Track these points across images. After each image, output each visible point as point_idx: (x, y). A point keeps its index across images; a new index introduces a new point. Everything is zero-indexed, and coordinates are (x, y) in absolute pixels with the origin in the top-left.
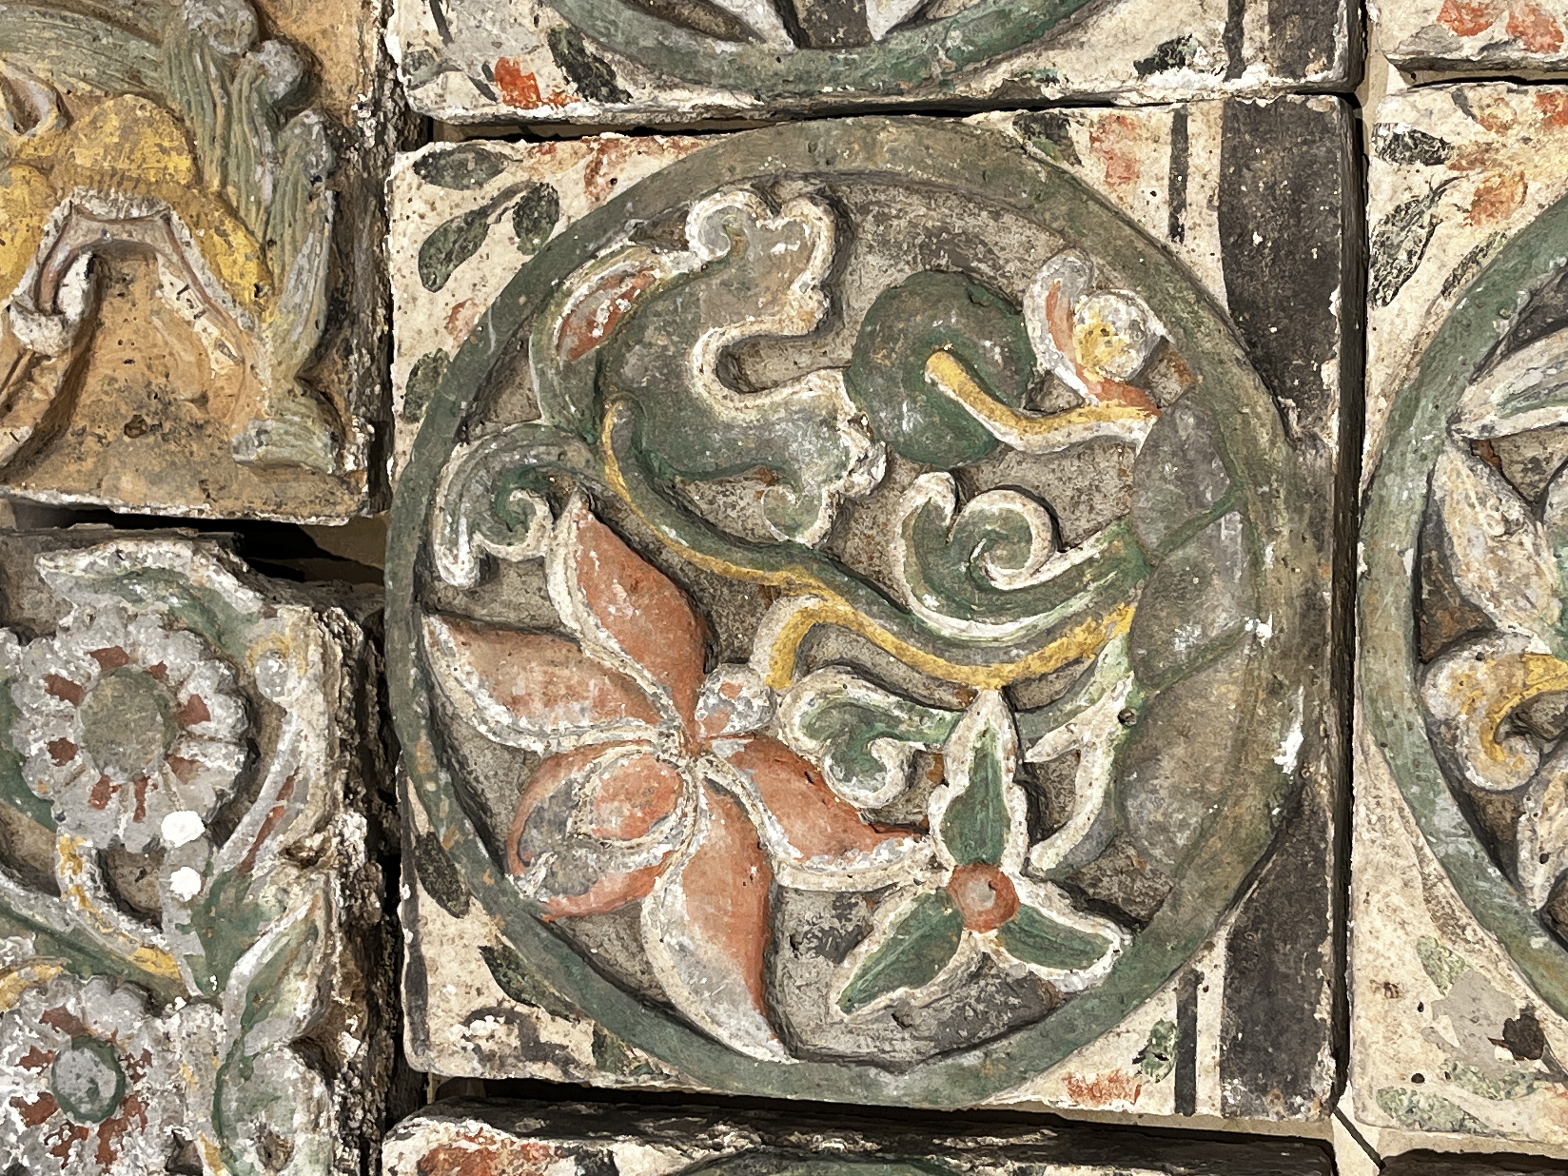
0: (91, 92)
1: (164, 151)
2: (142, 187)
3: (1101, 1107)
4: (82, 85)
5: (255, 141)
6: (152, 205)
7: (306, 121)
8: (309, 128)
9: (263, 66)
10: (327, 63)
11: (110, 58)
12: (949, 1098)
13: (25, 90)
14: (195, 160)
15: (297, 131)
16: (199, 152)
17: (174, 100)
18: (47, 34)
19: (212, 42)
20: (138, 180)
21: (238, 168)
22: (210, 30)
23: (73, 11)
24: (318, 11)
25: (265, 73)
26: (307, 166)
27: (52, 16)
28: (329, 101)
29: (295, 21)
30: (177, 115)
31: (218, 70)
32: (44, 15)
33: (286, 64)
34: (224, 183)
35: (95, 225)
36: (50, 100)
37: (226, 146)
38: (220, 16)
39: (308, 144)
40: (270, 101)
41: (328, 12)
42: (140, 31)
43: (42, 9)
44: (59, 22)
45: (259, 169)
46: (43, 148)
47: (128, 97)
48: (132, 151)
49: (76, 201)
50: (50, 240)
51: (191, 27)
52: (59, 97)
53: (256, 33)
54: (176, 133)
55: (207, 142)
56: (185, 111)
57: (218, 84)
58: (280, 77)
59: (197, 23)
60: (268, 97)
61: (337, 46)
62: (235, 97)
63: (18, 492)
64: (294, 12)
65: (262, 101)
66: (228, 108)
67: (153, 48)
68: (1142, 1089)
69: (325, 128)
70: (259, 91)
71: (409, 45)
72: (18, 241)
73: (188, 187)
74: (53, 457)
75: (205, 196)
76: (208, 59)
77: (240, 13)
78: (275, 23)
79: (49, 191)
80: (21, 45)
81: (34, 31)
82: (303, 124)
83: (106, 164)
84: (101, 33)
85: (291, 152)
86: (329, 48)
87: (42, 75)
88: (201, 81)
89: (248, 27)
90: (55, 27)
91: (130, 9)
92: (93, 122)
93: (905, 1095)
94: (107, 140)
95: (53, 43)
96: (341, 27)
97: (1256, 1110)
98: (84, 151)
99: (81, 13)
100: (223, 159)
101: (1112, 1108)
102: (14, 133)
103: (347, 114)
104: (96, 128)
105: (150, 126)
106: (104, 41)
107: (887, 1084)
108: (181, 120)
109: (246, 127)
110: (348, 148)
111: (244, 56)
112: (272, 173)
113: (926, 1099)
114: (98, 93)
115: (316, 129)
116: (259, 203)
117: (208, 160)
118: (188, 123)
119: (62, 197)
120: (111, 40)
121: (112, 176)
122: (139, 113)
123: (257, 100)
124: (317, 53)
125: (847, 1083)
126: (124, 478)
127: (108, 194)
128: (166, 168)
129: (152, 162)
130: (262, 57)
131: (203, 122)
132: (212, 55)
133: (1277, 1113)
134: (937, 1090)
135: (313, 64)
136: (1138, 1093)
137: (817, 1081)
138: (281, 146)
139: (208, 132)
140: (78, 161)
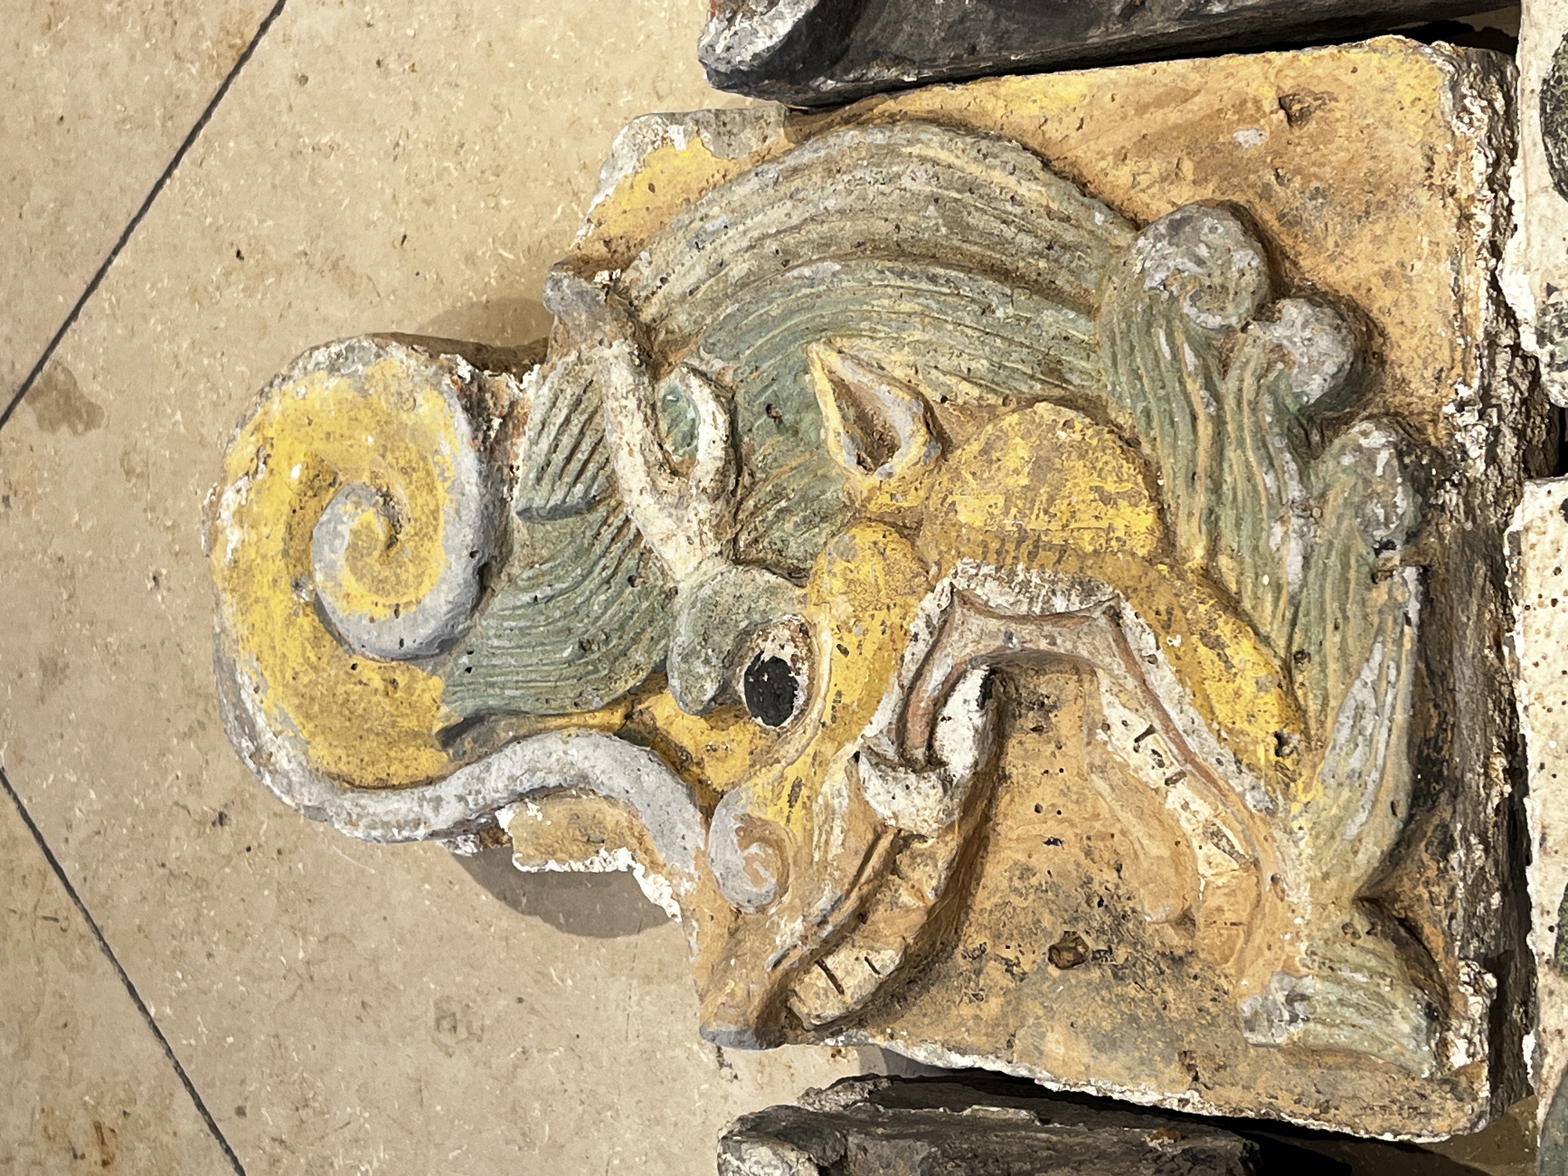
0: (981, 398)
1: (1107, 499)
2: (1072, 564)
4: (965, 387)
5: (1269, 480)
6: (1088, 590)
7: (1363, 442)
8: (1369, 457)
9: (1280, 346)
10: (1394, 332)
11: (1011, 341)
13: (874, 398)
14: (1161, 512)
15: (1347, 460)
16: (1168, 497)
17: (1122, 408)
18: (906, 306)
19: (1186, 307)
20: (1063, 550)
21: (1238, 525)
22: (1183, 286)
23: (948, 266)
24: (1375, 238)
25: (1283, 358)
26: (1368, 524)
27: (913, 276)
28: (1399, 398)
29: (1332, 259)
30: (1127, 435)
31: (1198, 355)
32: (900, 275)
33: (1324, 342)
34: (1212, 552)
35: (993, 624)
36: (914, 416)
37: (1216, 489)
38: (1200, 262)
39: (1367, 482)
40: (1293, 407)
41: (1393, 239)
42: (1059, 291)
43: (898, 265)
44: (924, 285)
45: (1278, 529)
46: (905, 494)
47: (1041, 407)
48: (1051, 500)
49: (961, 584)
50: (921, 648)
51: (1148, 284)
52: (928, 408)
53: (1265, 288)
54: (1127, 469)
55: (1180, 482)
56: (1140, 428)
57: (1200, 381)
58: (1314, 366)
59: (1159, 276)
60: (1289, 401)
61: (1412, 299)
62: (1230, 403)
63: (880, 1041)
64: (1330, 243)
65: (1280, 409)
66: (1219, 421)
67: (1082, 321)
69: (1400, 455)
70: (1273, 392)
71: (1550, 290)
72: (869, 649)
73: (1150, 561)
74: (933, 990)
75: (1181, 577)
76: (1180, 337)
77: (1237, 256)
78: (1295, 264)
79: (915, 567)
80: (864, 325)
81: (886, 302)
82: (1359, 448)
83: (1008, 523)
84: (995, 301)
85: (1335, 500)
86: (1396, 303)
87: (899, 373)
88: (1170, 378)
89: (1251, 279)
90: (917, 293)
91: (1041, 255)
92: (984, 452)
94: (1011, 481)
95: (916, 320)
96: (1418, 265)
98: (970, 499)
99: (961, 268)
100: (1211, 511)
102: (857, 472)
103: (1434, 421)
104: (991, 462)
105: (1081, 457)
106: (1000, 313)
108: (1132, 443)
109: (1250, 453)
110: (1441, 485)
111: (1244, 329)
112: (1302, 536)
114: (992, 399)
115: (1383, 457)
116: (1277, 588)
117: (1182, 513)
118: (1146, 449)
119: (938, 577)
120: (1011, 311)
121: (1019, 543)
122: (1062, 435)
123: (1270, 406)
124: (1375, 313)
126: (1050, 1036)
127: (1012, 573)
128: (1111, 529)
129: (1086, 519)
130: (1278, 332)
131: (1174, 446)
132: (1187, 332)
135: (1370, 335)
138: (1317, 487)
139: (1183, 462)
140: (962, 518)
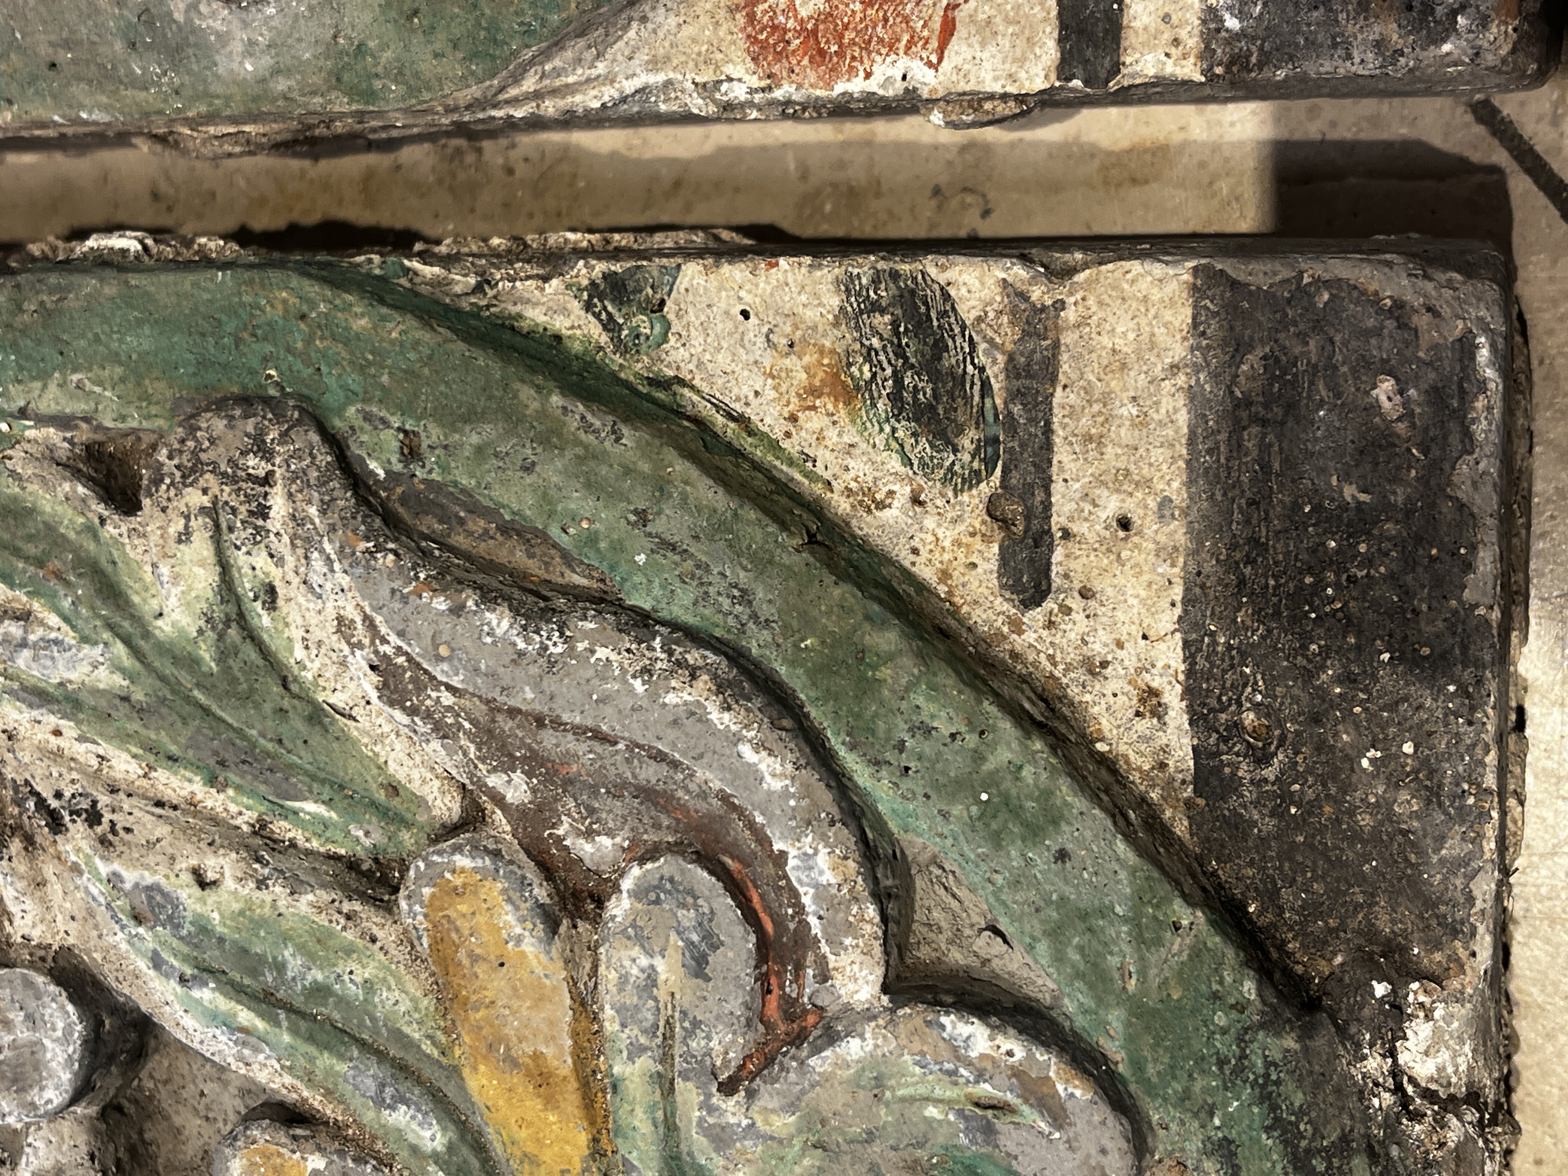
3: (840, 88)
12: (399, 76)
68: (961, 15)
93: (276, 71)
97: (1311, 43)
101: (873, 86)
107: (224, 38)
113: (337, 80)
125: (119, 46)
133: (1379, 45)
134: (361, 49)
136: (948, 29)
137: (45, 52)
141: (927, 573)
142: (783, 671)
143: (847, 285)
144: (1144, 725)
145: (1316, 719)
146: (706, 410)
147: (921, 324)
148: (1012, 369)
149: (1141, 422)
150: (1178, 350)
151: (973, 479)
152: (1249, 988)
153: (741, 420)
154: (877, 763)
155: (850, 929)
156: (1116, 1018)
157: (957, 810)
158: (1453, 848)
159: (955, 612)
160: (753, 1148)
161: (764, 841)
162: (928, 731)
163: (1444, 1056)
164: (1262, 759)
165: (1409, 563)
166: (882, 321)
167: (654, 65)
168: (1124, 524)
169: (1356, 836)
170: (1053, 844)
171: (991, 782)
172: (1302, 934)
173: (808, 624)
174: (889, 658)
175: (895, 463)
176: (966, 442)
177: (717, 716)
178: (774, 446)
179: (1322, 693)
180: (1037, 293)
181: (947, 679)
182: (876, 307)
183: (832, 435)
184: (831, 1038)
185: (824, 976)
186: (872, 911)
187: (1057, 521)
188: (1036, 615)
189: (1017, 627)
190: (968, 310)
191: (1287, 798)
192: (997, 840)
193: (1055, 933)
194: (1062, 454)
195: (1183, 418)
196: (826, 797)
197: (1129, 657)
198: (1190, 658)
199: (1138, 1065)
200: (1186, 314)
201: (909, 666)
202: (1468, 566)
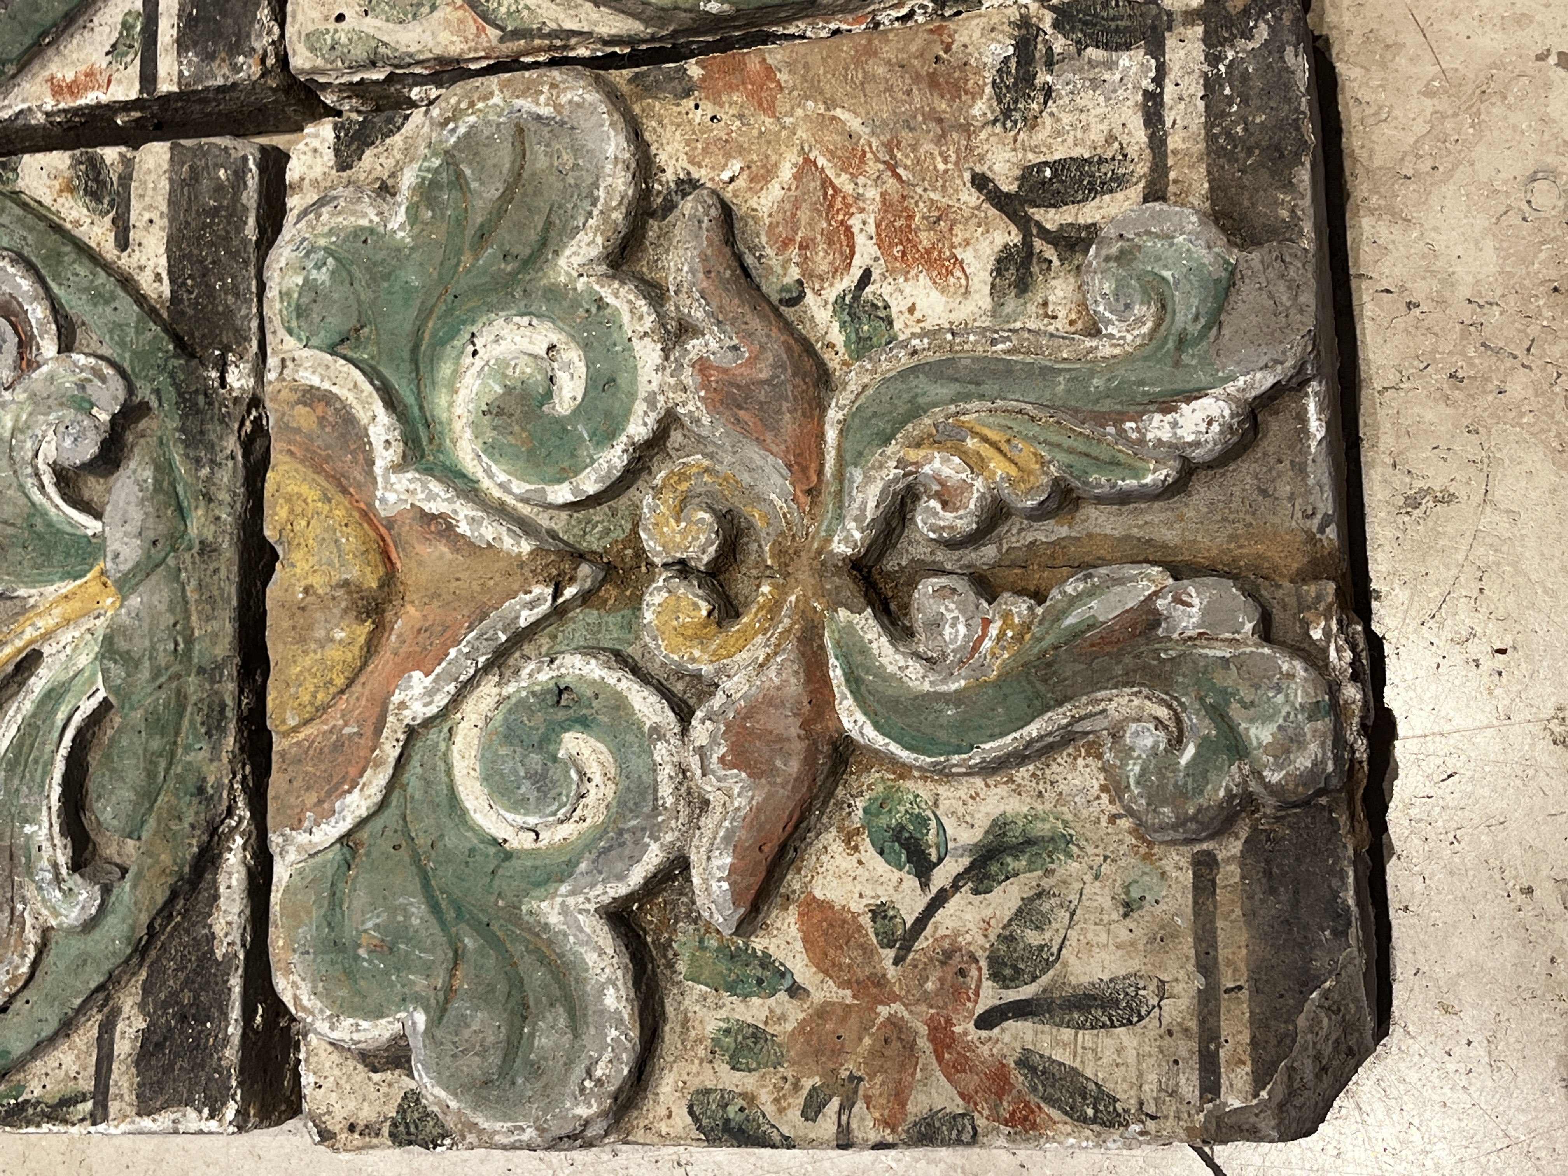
141: (93, 244)
142: (34, 259)
143: (72, 157)
144: (157, 284)
145: (204, 276)
146: (28, 200)
147: (94, 166)
148: (120, 177)
149: (155, 189)
150: (166, 166)
151: (108, 212)
152: (171, 347)
153: (40, 203)
154: (60, 285)
155: (47, 332)
156: (127, 355)
157: (84, 297)
158: (243, 312)
159: (100, 255)
160: (14, 406)
161: (22, 307)
162: (77, 275)
163: (243, 381)
164: (191, 293)
165: (229, 223)
166: (83, 167)
167: (24, 101)
168: (151, 221)
169: (218, 313)
170: (113, 305)
171: (96, 288)
172: (201, 346)
173: (44, 246)
174: (67, 254)
175: (85, 211)
176: (106, 201)
177: (10, 270)
178: (49, 209)
179: (206, 267)
180: (129, 155)
181: (86, 261)
182: (81, 163)
183: (67, 205)
184: (39, 366)
185: (38, 349)
186: (54, 326)
187: (132, 222)
188: (126, 254)
189: (119, 258)
190: (108, 162)
191: (198, 303)
192: (95, 305)
193: (111, 332)
194: (133, 202)
195: (168, 187)
196: (41, 292)
197: (151, 264)
198: (169, 261)
199: (133, 369)
200: (168, 156)
201: (73, 256)
202: (245, 223)
